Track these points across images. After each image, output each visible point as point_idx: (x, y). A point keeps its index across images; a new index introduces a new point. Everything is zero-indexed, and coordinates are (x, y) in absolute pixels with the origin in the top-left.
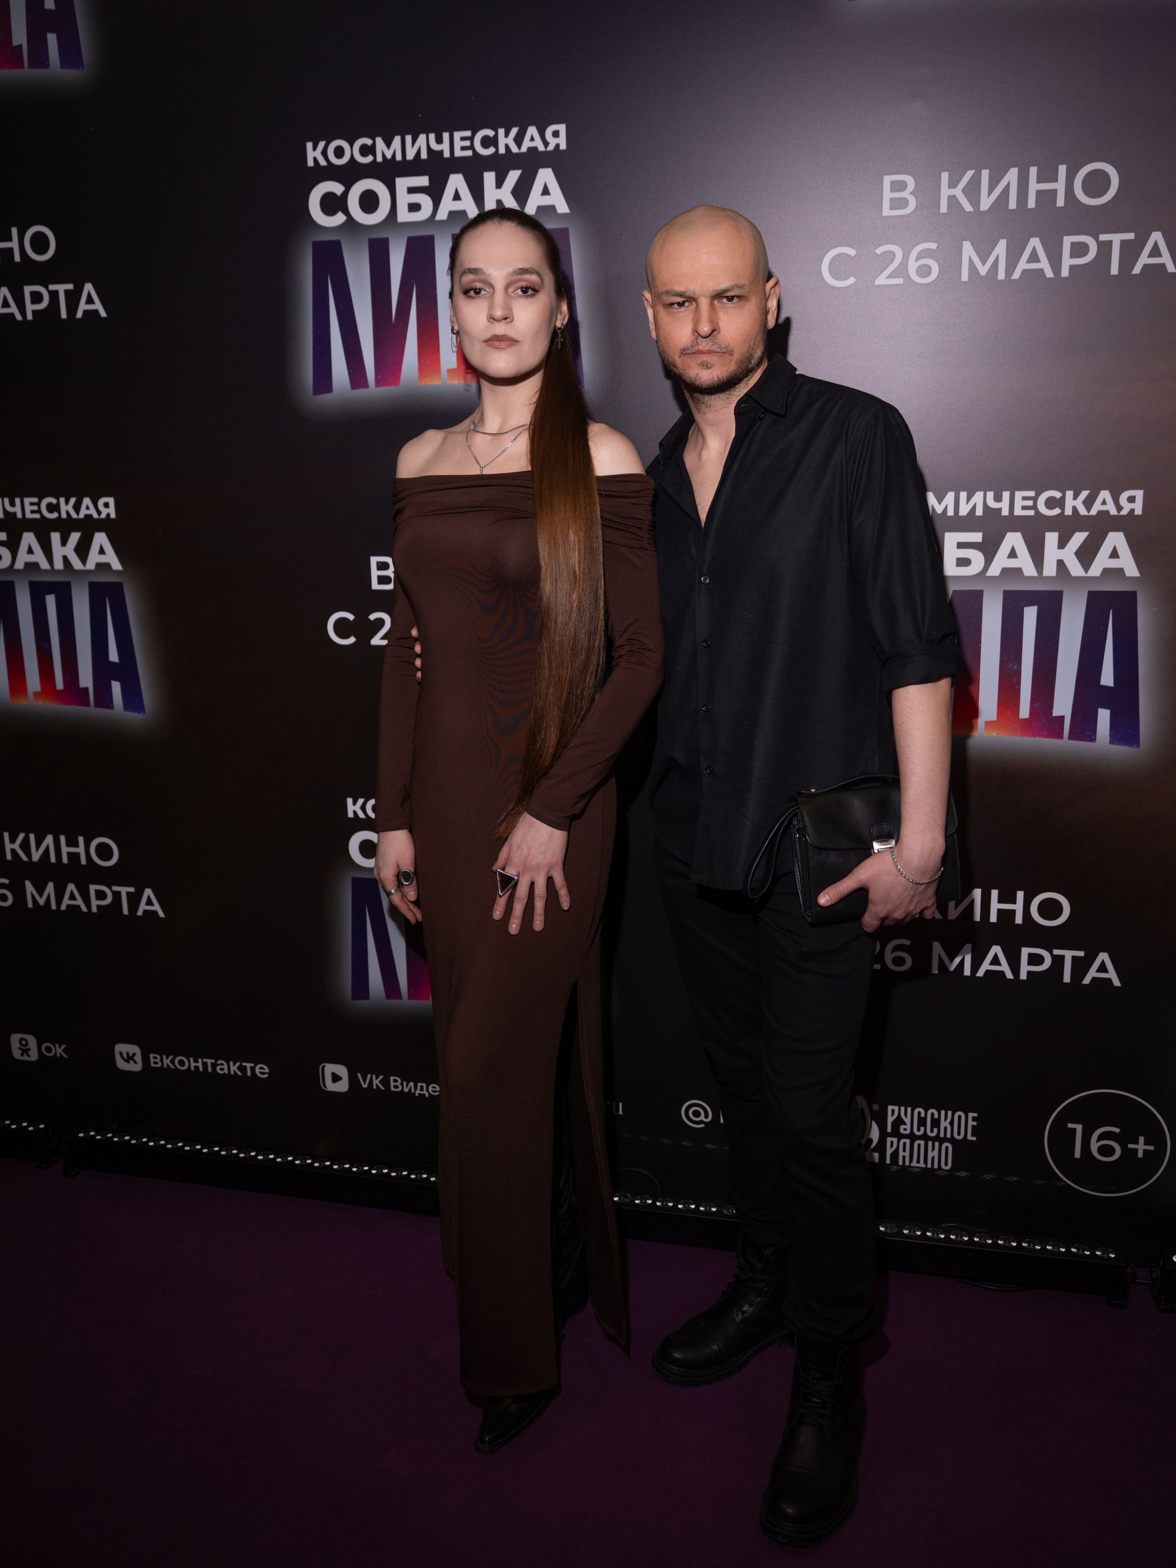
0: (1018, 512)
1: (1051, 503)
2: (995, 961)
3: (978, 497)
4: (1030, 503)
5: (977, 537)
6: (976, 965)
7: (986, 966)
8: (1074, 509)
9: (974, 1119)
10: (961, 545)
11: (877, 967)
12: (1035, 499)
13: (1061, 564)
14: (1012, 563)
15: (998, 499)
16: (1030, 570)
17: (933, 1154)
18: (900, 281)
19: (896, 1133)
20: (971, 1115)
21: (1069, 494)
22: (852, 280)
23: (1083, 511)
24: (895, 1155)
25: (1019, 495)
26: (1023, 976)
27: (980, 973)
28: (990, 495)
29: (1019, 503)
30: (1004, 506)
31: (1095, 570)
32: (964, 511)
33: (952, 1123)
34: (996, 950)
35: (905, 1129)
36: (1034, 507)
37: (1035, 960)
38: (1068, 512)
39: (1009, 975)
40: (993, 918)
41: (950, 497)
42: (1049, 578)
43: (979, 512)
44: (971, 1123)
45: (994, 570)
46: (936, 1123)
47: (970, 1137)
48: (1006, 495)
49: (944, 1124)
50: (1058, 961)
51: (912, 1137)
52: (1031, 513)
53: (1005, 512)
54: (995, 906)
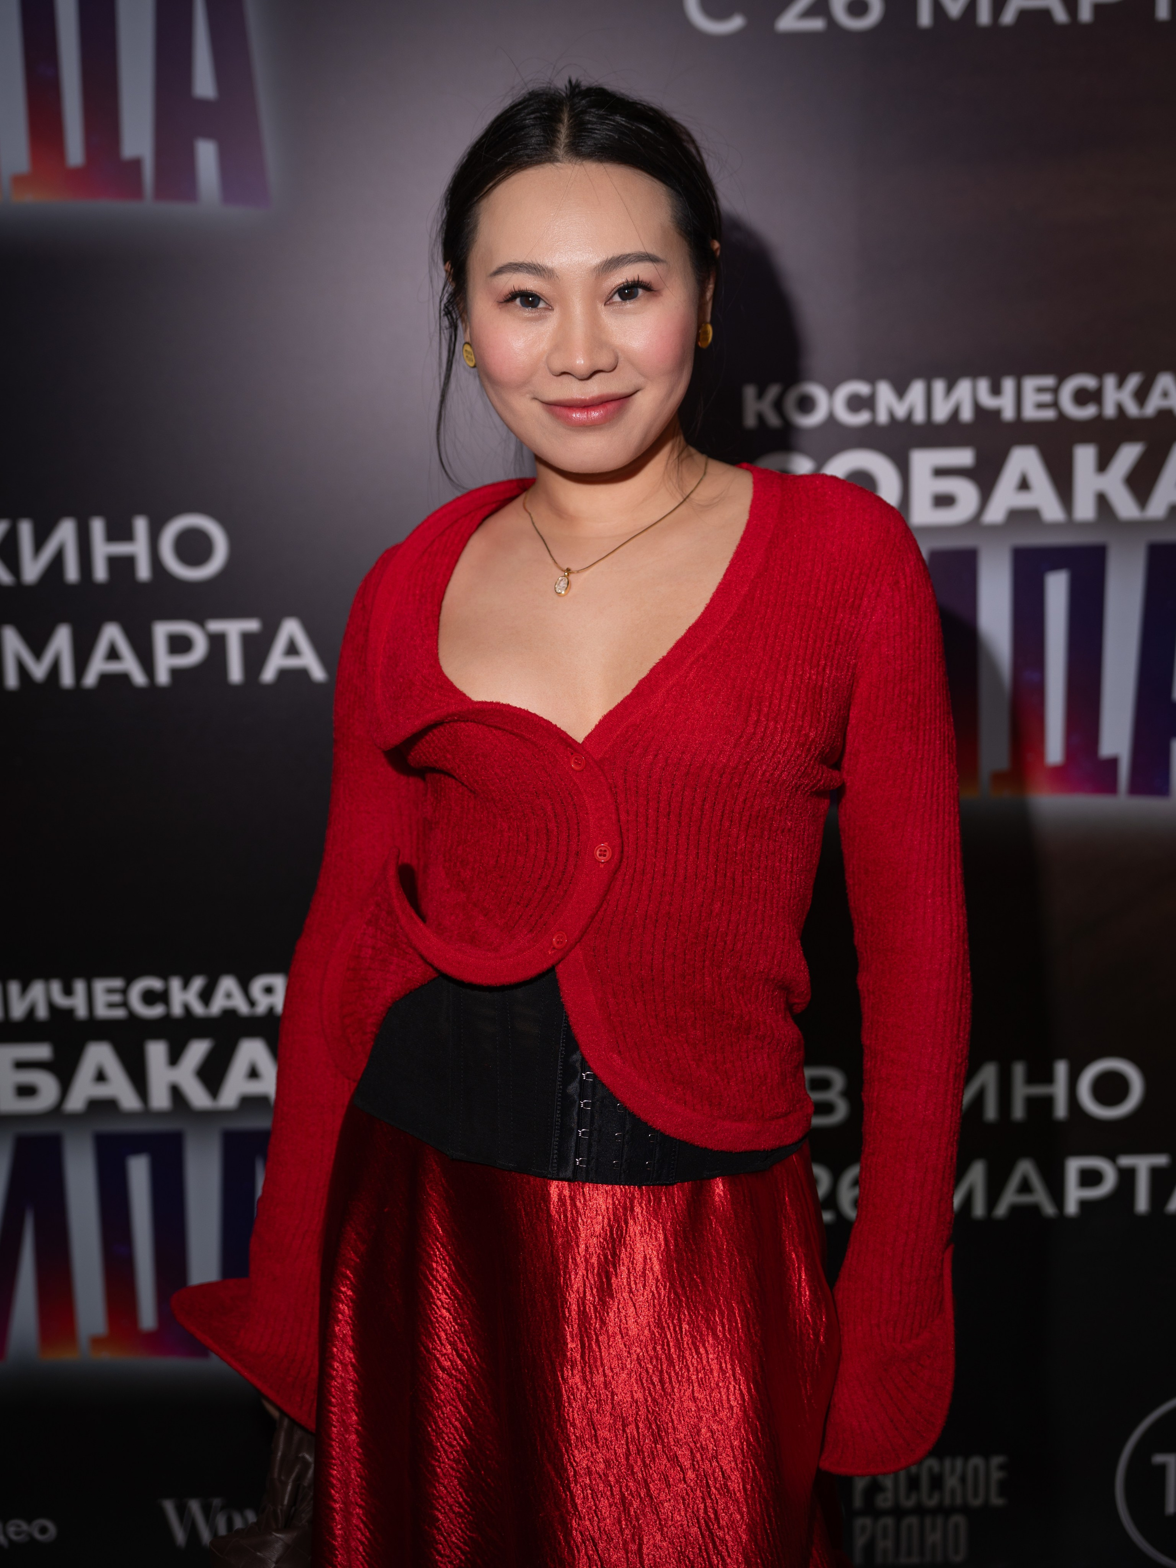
0: (1030, 413)
1: (1082, 397)
2: (1025, 1187)
3: (964, 388)
4: (1047, 398)
5: (964, 457)
6: (994, 1194)
7: (1010, 1198)
8: (1120, 408)
9: (1001, 1467)
10: (940, 472)
11: (827, 1216)
12: (1055, 391)
13: (1102, 501)
14: (1024, 501)
15: (996, 390)
16: (1052, 511)
17: (934, 1538)
18: (817, 24)
19: (871, 1510)
20: (997, 1460)
21: (1110, 381)
22: (736, 23)
23: (1132, 409)
24: (870, 1548)
25: (1030, 384)
26: (1071, 1208)
27: (1001, 1210)
28: (983, 385)
29: (1030, 397)
30: (1006, 405)
31: (1157, 508)
32: (941, 413)
33: (963, 1479)
34: (1025, 1168)
35: (884, 1501)
36: (1055, 404)
37: (1090, 1178)
38: (1110, 411)
39: (1049, 1209)
40: (1018, 1112)
41: (917, 390)
42: (1085, 526)
43: (967, 415)
44: (996, 1475)
45: (995, 513)
46: (937, 1482)
47: (997, 1501)
48: (1008, 385)
49: (951, 1482)
50: (1127, 1177)
51: (898, 1512)
52: (1049, 414)
53: (1009, 414)
54: (1021, 1091)
